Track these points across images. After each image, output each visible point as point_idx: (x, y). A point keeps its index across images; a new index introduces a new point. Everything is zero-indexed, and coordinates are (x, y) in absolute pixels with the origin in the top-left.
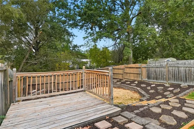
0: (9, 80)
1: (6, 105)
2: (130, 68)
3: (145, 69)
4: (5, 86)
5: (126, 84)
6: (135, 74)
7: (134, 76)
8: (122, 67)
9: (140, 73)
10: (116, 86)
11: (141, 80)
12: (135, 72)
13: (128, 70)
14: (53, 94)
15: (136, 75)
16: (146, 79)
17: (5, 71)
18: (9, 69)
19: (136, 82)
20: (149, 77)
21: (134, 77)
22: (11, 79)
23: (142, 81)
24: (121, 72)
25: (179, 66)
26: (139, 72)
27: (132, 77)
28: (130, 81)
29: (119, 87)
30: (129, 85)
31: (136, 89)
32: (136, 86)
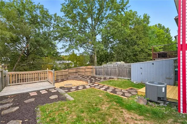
0: (4, 75)
1: (2, 87)
2: (88, 68)
3: (94, 69)
4: (2, 78)
5: (85, 78)
6: (90, 72)
8: (84, 67)
11: (93, 75)
13: (87, 70)
14: (29, 82)
16: (95, 75)
17: (2, 72)
18: (4, 71)
19: (90, 77)
20: (96, 74)
22: (5, 75)
24: (83, 70)
25: (108, 67)
26: (92, 71)
27: (89, 74)
28: (87, 76)
29: (80, 80)
30: (86, 78)
31: (88, 81)
32: (89, 79)
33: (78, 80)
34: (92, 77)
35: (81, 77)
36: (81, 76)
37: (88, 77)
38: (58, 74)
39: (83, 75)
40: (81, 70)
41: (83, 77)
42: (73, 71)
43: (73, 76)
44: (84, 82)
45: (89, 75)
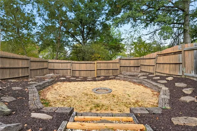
2: (165, 55)
3: (190, 52)
6: (171, 65)
7: (170, 68)
8: (154, 55)
9: (181, 62)
10: (136, 81)
11: (181, 74)
12: (172, 61)
13: (161, 60)
15: (174, 65)
16: (193, 74)
21: (170, 70)
23: (183, 77)
24: (152, 62)
26: (179, 60)
27: (166, 70)
28: (161, 76)
29: (140, 83)
30: (156, 81)
31: (161, 88)
32: (165, 85)
33: (134, 83)
34: (178, 79)
35: (143, 76)
36: (144, 74)
37: (163, 78)
38: (100, 67)
39: (151, 74)
40: (147, 62)
41: (149, 77)
42: (130, 64)
43: (128, 73)
44: (148, 91)
45: (168, 73)
